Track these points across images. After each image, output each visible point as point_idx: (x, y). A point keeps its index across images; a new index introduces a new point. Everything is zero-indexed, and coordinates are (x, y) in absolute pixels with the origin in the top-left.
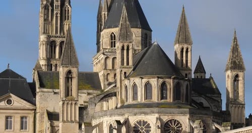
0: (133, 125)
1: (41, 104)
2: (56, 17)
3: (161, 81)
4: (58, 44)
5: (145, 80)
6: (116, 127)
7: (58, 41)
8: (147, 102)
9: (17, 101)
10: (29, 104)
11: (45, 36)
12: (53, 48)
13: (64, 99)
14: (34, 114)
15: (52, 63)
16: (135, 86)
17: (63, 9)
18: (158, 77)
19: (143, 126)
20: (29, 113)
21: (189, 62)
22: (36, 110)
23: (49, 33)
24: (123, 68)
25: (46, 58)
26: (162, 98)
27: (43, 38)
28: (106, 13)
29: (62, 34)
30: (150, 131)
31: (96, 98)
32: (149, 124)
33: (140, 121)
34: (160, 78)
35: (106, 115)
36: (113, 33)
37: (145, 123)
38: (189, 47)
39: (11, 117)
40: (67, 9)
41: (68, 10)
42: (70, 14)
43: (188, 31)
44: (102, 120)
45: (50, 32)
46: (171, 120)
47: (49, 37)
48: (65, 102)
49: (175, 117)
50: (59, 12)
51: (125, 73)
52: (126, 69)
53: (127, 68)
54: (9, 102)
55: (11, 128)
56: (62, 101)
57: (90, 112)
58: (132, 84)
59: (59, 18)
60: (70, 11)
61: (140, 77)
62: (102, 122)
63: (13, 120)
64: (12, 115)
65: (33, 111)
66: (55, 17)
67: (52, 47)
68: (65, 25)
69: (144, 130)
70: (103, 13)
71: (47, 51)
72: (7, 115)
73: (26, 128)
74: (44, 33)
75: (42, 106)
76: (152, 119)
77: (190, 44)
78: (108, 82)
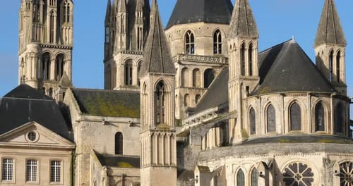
0: (282, 171)
1: (84, 139)
2: (51, 16)
3: (315, 100)
4: (53, 57)
5: (288, 99)
6: (264, 173)
7: (54, 53)
8: (294, 133)
9: (44, 135)
10: (65, 140)
11: (35, 45)
12: (46, 63)
13: (153, 128)
14: (71, 156)
15: (44, 86)
16: (270, 108)
17: (62, 5)
18: (311, 95)
19: (300, 172)
20: (64, 155)
21: (341, 73)
22: (74, 149)
23: (40, 41)
24: (245, 79)
25: (35, 79)
26: (317, 128)
27: (31, 47)
28: (125, 14)
29: (60, 43)
30: (312, 180)
31: (202, 127)
32: (310, 169)
33: (295, 164)
34: (314, 96)
35: (232, 155)
36: (190, 32)
37: (303, 167)
38: (342, 49)
39: (34, 161)
40: (66, 6)
41: (68, 7)
42: (71, 13)
43: (339, 24)
44: (222, 162)
45: (42, 39)
46: (344, 163)
47: (40, 47)
48: (155, 133)
49: (350, 158)
50: (56, 9)
51: (247, 88)
52: (250, 82)
53: (250, 80)
54: (32, 136)
55: (34, 179)
56: (151, 130)
57: (193, 151)
58: (265, 105)
59: (55, 18)
60: (71, 8)
61: (281, 94)
62: (224, 166)
63: (37, 165)
64: (37, 157)
65: (71, 152)
66: (48, 17)
67: (43, 62)
68: (64, 30)
69: (301, 180)
70: (119, 14)
71: (37, 68)
72: (28, 157)
73: (58, 180)
74: (33, 40)
75: (85, 143)
76: (315, 161)
77: (344, 44)
78: (186, 108)
